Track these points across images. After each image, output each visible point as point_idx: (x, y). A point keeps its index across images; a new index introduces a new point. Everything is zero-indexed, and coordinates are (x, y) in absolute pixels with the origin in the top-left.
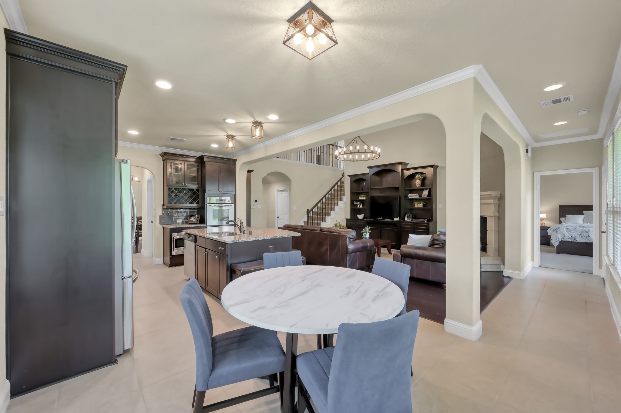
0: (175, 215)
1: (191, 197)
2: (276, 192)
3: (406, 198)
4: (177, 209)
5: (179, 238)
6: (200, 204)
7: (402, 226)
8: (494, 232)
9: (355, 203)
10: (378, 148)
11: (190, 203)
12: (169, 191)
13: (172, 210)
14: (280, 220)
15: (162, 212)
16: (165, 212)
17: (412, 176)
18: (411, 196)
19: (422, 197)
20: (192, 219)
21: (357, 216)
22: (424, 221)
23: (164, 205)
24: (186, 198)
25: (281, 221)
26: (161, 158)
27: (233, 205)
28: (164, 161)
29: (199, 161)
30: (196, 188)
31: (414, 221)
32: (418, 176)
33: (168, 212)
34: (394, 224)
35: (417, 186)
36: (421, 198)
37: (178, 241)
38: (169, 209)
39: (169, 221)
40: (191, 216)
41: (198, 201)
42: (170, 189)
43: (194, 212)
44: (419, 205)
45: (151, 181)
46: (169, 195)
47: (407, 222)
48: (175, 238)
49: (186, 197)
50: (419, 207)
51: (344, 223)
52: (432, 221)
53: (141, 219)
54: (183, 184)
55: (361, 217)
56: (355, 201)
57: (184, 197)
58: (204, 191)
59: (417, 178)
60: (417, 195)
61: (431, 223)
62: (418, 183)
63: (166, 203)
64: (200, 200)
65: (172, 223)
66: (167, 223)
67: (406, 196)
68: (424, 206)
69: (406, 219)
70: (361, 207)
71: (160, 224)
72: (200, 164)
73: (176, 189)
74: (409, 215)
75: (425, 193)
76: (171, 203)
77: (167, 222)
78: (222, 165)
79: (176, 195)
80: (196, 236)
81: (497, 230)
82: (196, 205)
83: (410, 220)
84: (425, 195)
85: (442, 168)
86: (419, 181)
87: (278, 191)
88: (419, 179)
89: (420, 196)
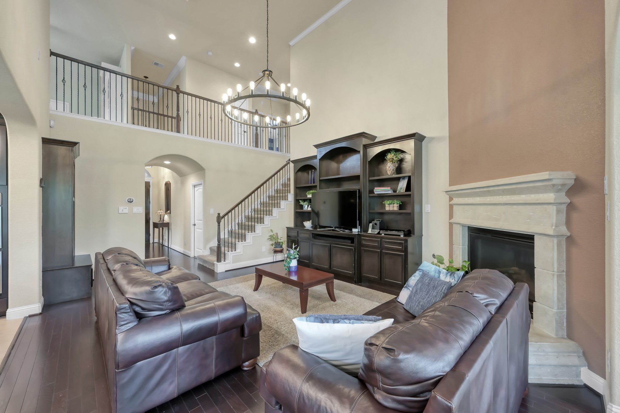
2: (191, 187)
3: (371, 195)
7: (364, 242)
8: (558, 276)
9: (302, 203)
14: (197, 229)
17: (381, 157)
18: (378, 190)
19: (397, 192)
21: (304, 222)
22: (399, 236)
31: (383, 235)
32: (389, 156)
34: (351, 239)
35: (389, 173)
36: (395, 194)
44: (392, 206)
47: (371, 236)
50: (391, 209)
51: (284, 235)
52: (414, 234)
55: (308, 225)
56: (301, 200)
59: (389, 160)
60: (389, 188)
61: (410, 240)
62: (389, 168)
67: (372, 191)
68: (401, 207)
69: (370, 231)
70: (309, 209)
74: (376, 224)
75: (402, 185)
81: (563, 271)
83: (377, 231)
84: (401, 188)
85: (432, 139)
86: (392, 164)
87: (195, 186)
88: (391, 161)
89: (395, 191)
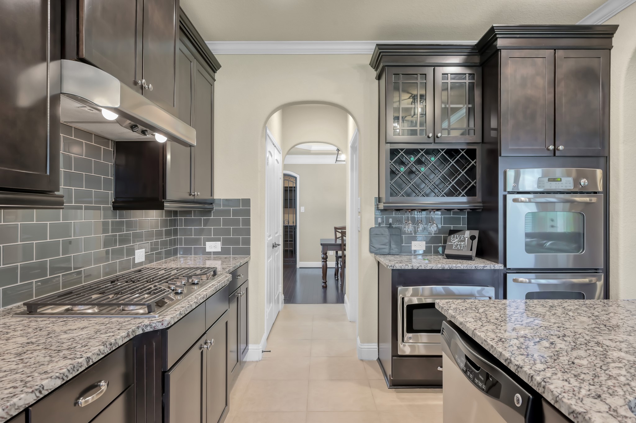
0: (406, 229)
1: (453, 173)
4: (413, 210)
5: (417, 303)
6: (479, 197)
11: (450, 194)
12: (392, 159)
13: (398, 215)
15: (376, 219)
16: (382, 218)
20: (454, 240)
23: (379, 200)
27: (600, 197)
28: (381, 80)
29: (477, 59)
30: (465, 147)
33: (391, 221)
37: (415, 312)
38: (392, 210)
39: (393, 246)
40: (452, 232)
41: (474, 187)
42: (393, 152)
43: (457, 221)
46: (392, 171)
48: (406, 300)
49: (436, 178)
54: (431, 135)
58: (494, 154)
63: (383, 195)
64: (477, 182)
66: (387, 251)
71: (371, 252)
72: (480, 71)
73: (410, 152)
76: (397, 195)
77: (388, 247)
78: (560, 53)
79: (411, 172)
82: (465, 199)
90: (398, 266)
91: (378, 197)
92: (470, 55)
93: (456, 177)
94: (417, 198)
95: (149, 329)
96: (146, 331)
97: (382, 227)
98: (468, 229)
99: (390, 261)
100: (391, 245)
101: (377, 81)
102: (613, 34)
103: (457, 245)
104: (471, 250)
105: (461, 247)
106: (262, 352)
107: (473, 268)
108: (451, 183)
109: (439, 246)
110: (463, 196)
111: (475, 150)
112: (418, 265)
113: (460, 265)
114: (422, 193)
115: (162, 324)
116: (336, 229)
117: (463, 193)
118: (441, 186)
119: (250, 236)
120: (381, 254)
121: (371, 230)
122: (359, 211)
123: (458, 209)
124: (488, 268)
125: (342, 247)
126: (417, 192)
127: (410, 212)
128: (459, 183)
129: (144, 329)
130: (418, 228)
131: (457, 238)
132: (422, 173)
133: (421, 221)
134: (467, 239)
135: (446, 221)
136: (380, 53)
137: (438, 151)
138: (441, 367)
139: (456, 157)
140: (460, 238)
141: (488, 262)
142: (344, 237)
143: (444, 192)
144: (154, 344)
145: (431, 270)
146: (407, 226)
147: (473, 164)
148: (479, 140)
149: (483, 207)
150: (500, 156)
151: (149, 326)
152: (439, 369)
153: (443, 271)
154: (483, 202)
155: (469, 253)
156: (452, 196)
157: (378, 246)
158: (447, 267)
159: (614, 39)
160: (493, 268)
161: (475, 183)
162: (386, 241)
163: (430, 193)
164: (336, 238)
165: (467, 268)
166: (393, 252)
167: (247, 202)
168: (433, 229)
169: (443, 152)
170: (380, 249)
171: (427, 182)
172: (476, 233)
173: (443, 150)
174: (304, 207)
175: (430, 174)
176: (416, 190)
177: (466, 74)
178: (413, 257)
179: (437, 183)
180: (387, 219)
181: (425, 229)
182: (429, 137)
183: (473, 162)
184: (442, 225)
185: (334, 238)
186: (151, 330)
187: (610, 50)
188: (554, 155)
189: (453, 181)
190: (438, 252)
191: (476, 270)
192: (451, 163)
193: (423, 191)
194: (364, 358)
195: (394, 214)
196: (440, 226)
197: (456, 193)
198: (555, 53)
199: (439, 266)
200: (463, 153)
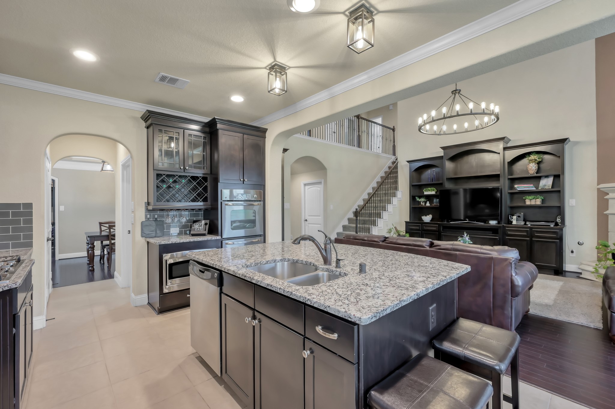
1: (194, 189)
2: (302, 186)
3: (511, 191)
4: (171, 210)
5: (174, 262)
6: (209, 202)
9: (418, 199)
10: (495, 105)
11: (193, 201)
12: (157, 179)
13: (161, 213)
14: (308, 224)
15: (146, 215)
16: (150, 215)
18: (519, 187)
19: (540, 188)
20: (196, 226)
21: (422, 217)
22: (549, 226)
23: (148, 204)
24: (186, 193)
25: (310, 225)
26: (144, 124)
27: (262, 203)
28: (149, 129)
29: (207, 130)
30: (201, 175)
31: (530, 225)
32: (531, 157)
33: (156, 216)
34: (491, 230)
35: (530, 172)
36: (537, 190)
37: (173, 267)
38: (157, 210)
39: (158, 232)
40: (195, 222)
41: (206, 197)
42: (158, 176)
43: (197, 215)
44: (534, 201)
45: (128, 166)
46: (157, 187)
47: (516, 226)
48: (168, 261)
49: (185, 191)
51: (402, 229)
53: (114, 226)
54: (182, 168)
55: (427, 219)
56: (417, 196)
57: (183, 190)
58: (216, 181)
59: (529, 160)
60: (532, 185)
62: (530, 167)
63: (151, 201)
64: (209, 194)
65: (163, 235)
66: (154, 235)
67: (512, 188)
68: (543, 201)
69: (514, 222)
70: (428, 204)
71: (142, 236)
72: (209, 135)
73: (169, 176)
74: (519, 217)
75: (546, 182)
76: (161, 201)
77: (154, 233)
78: (245, 136)
79: (169, 187)
80: (221, 272)
82: (202, 204)
83: (522, 223)
84: (544, 185)
85: (576, 143)
86: (535, 164)
87: (305, 185)
88: (534, 162)
89: (537, 187)
90: (163, 243)
91: (147, 201)
92: (204, 126)
93: (197, 191)
94: (174, 203)
95: (6, 288)
96: (5, 289)
97: (150, 221)
98: (204, 219)
99: (157, 240)
100: (157, 231)
101: (146, 129)
102: (266, 132)
103: (198, 228)
104: (205, 230)
105: (200, 229)
106: (46, 321)
107: (206, 240)
108: (194, 195)
109: (187, 230)
110: (201, 202)
111: (207, 177)
112: (176, 241)
113: (199, 239)
114: (177, 200)
115: (16, 285)
116: (101, 224)
117: (201, 200)
118: (188, 196)
119: (33, 232)
120: (149, 238)
121: (142, 223)
122: (133, 210)
123: (198, 209)
124: (213, 239)
125: (111, 237)
126: (174, 199)
127: (169, 211)
128: (199, 195)
129: (3, 288)
130: (174, 220)
131: (197, 225)
132: (177, 189)
133: (176, 216)
134: (203, 225)
135: (191, 215)
136: (149, 115)
137: (186, 176)
138: (189, 294)
139: (197, 180)
140: (199, 225)
141: (214, 236)
142: (111, 229)
143: (190, 200)
144: (8, 298)
145: (183, 243)
146: (168, 220)
147: (206, 185)
148: (209, 172)
149: (211, 207)
150: (219, 182)
151: (7, 287)
152: (188, 296)
153: (190, 243)
154: (211, 205)
155: (204, 232)
156: (195, 202)
157: (147, 232)
158: (192, 240)
159: (267, 134)
160: (216, 239)
161: (207, 195)
162: (153, 229)
163: (182, 200)
164: (101, 231)
165: (202, 240)
166: (158, 235)
167: (29, 206)
168: (184, 220)
169: (189, 178)
170: (149, 234)
171: (179, 193)
172: (208, 221)
173: (189, 176)
174: (63, 207)
175: (182, 189)
176: (173, 198)
177: (202, 136)
178: (171, 237)
179: (186, 194)
180: (154, 216)
181: (179, 220)
182: (181, 168)
183: (206, 184)
184: (189, 218)
185: (99, 231)
186: (8, 288)
187: (265, 138)
188: (243, 183)
189: (195, 193)
190: (187, 234)
191: (207, 241)
192: (194, 183)
193: (177, 199)
194: (138, 304)
195: (158, 212)
196: (188, 218)
197: (197, 200)
198: (243, 136)
199: (188, 240)
200: (200, 178)
